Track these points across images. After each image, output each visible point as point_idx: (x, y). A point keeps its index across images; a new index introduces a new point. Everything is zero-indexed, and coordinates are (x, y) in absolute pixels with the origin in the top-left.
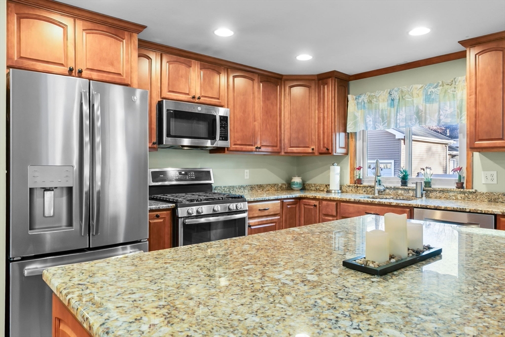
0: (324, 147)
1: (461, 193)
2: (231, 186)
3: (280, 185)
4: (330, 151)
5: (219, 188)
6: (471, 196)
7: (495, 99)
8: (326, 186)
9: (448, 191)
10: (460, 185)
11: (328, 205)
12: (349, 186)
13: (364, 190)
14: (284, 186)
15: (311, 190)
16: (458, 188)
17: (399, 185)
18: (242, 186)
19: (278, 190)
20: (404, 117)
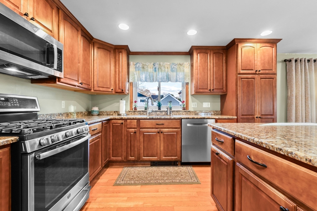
0: (119, 89)
1: (185, 112)
2: (52, 114)
3: (84, 112)
4: (124, 91)
5: (41, 116)
6: (188, 113)
7: (205, 73)
8: (114, 112)
9: (179, 111)
10: (184, 109)
11: (131, 122)
12: (130, 111)
13: (139, 113)
14: (86, 113)
15: (104, 115)
16: (183, 110)
17: (157, 109)
18: (60, 114)
19: (83, 116)
20: (161, 77)
